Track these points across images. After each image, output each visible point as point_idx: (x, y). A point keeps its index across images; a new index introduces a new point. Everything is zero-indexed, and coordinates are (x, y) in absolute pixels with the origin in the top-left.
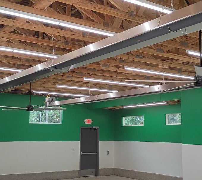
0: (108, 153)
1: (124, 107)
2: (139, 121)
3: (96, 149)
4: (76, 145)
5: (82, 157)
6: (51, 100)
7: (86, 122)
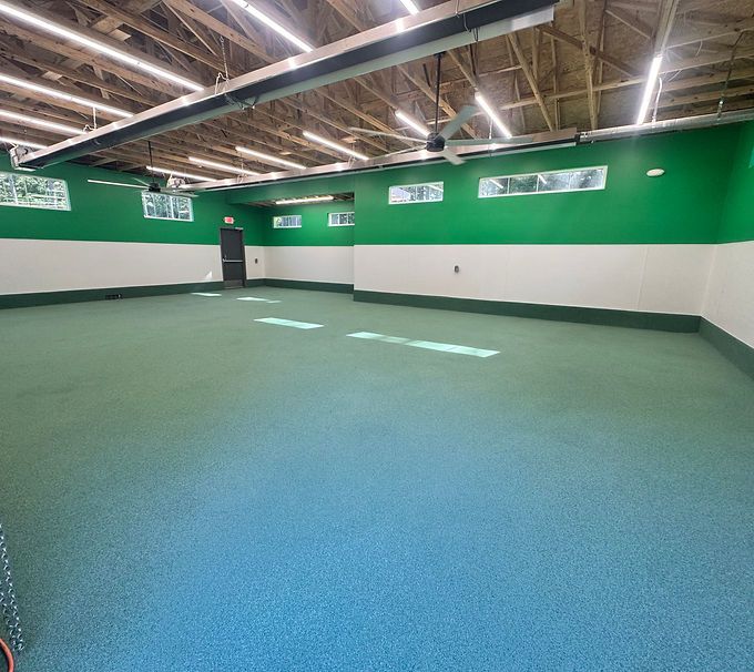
0: (256, 261)
1: (278, 203)
2: (295, 222)
3: (242, 256)
4: (215, 251)
5: (224, 264)
6: (178, 182)
7: (226, 220)
